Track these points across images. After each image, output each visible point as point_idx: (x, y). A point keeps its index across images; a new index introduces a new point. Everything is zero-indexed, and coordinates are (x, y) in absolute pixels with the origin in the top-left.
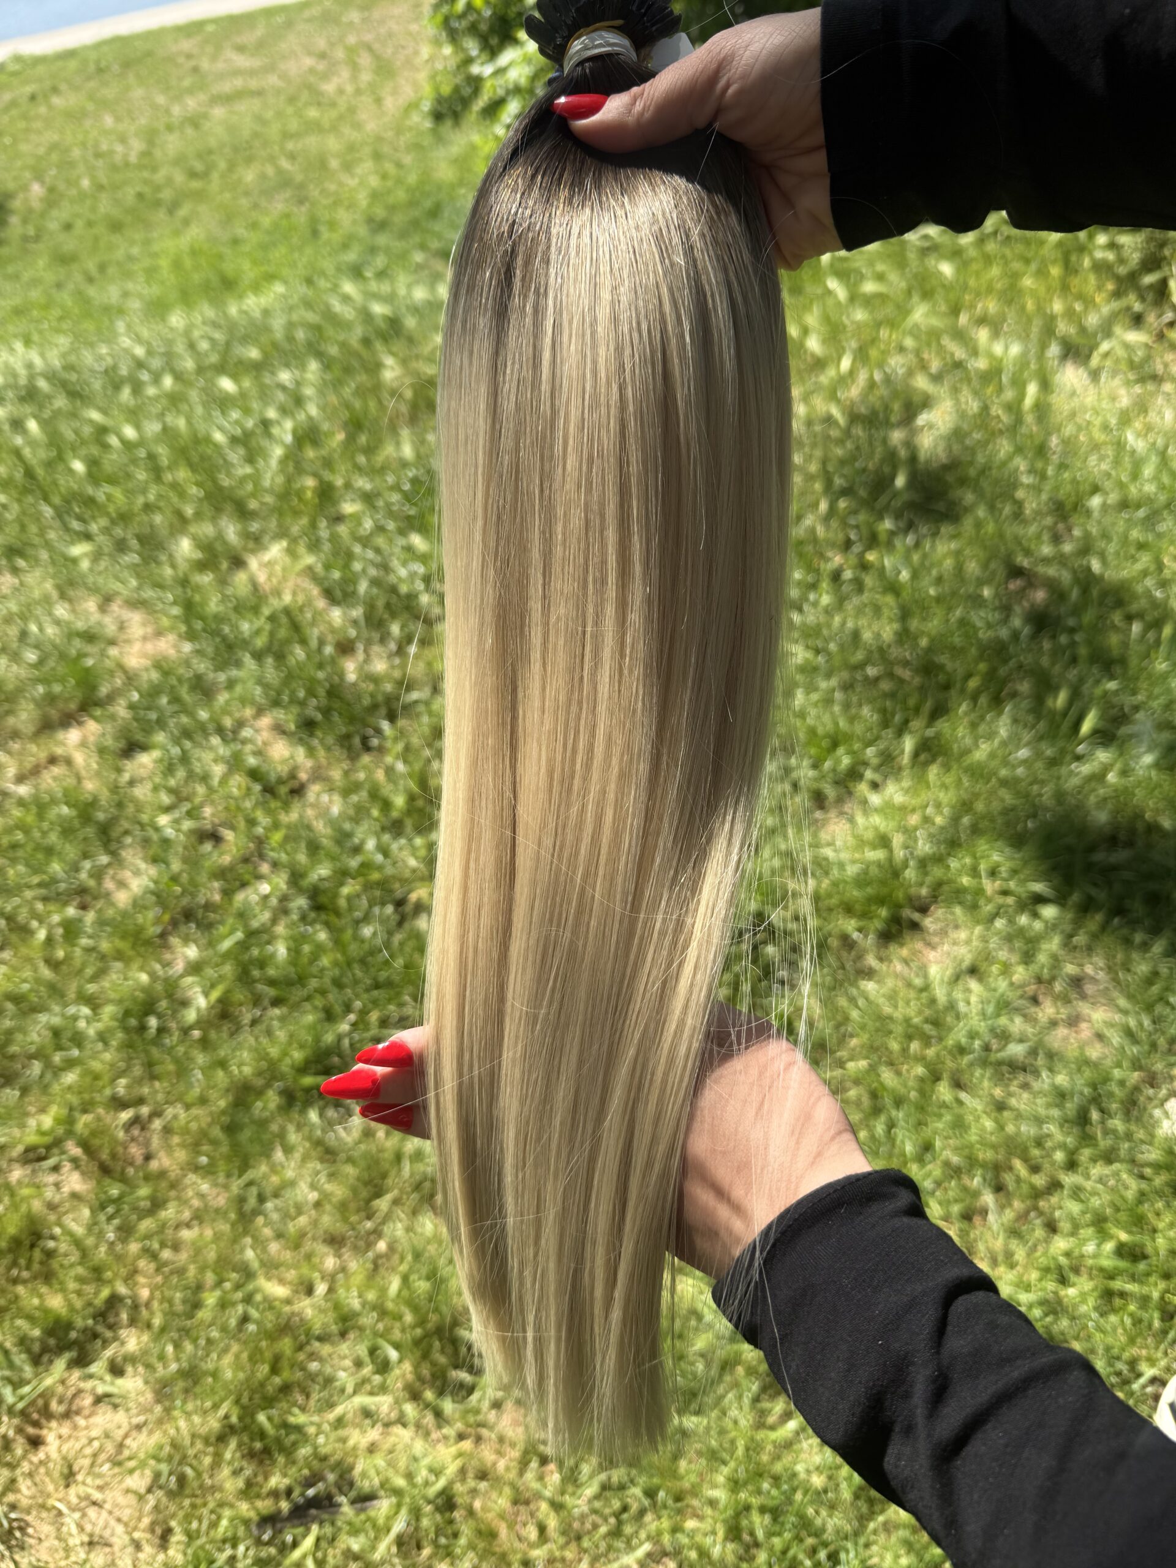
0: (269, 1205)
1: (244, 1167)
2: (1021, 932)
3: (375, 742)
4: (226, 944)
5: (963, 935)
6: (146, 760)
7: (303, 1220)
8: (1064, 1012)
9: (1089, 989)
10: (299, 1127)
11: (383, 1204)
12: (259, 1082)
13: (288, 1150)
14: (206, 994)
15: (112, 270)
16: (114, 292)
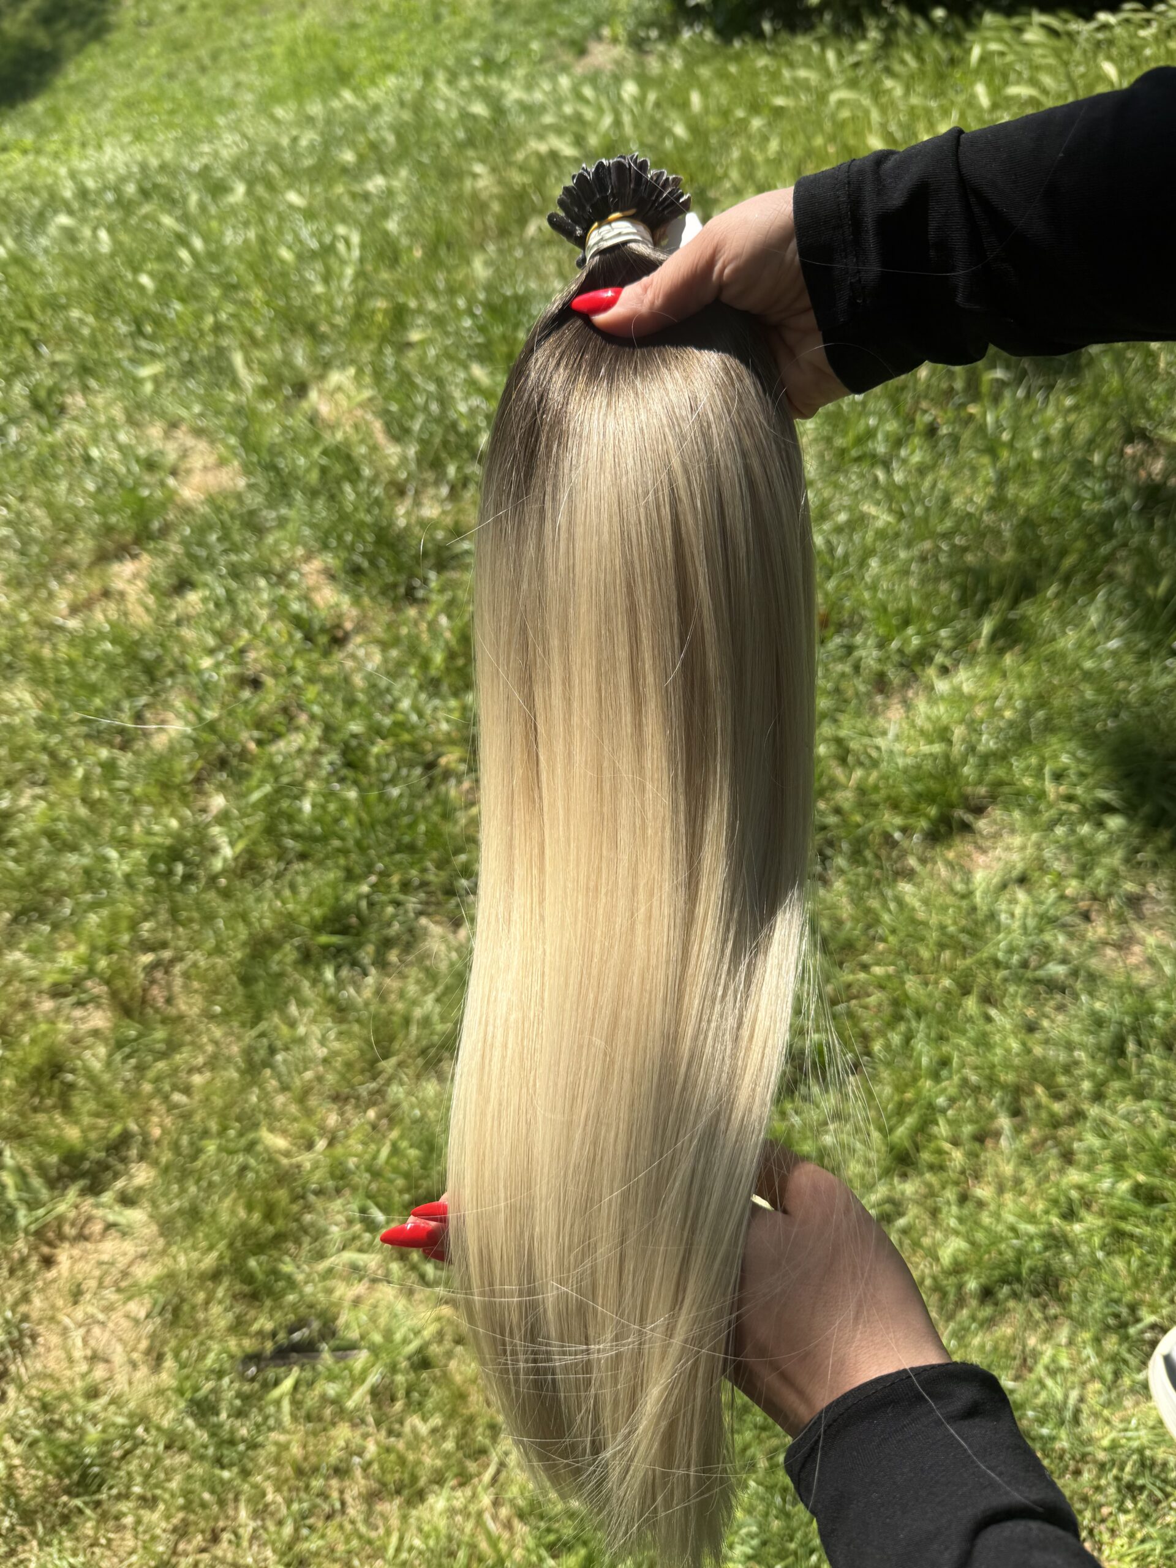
0: (279, 1057)
1: (257, 1018)
2: (1081, 843)
3: (420, 594)
4: (256, 796)
5: (1017, 841)
6: (194, 599)
7: (309, 1075)
8: (1117, 932)
9: (1147, 908)
10: (314, 982)
11: (388, 1065)
12: (277, 935)
13: (302, 1003)
14: (232, 844)
15: (225, 58)
16: (226, 83)
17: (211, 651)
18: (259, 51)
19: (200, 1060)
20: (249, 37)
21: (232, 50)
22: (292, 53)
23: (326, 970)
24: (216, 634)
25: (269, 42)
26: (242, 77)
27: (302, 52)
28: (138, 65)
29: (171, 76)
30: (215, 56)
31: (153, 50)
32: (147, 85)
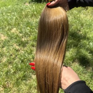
4: (14, 66)
6: (5, 48)
7: (24, 91)
14: (13, 70)
17: (7, 53)
19: (13, 91)
23: (24, 81)
24: (8, 51)
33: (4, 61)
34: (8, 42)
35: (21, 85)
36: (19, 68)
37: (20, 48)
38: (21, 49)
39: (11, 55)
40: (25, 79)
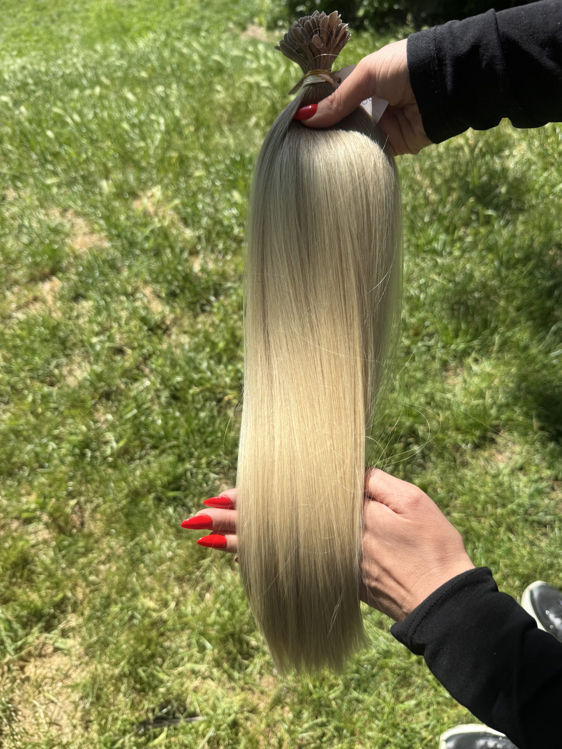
0: (146, 557)
1: (134, 535)
3: (207, 308)
4: (128, 416)
6: (86, 305)
7: (164, 567)
10: (163, 516)
11: (205, 562)
12: (142, 490)
13: (157, 528)
14: (117, 442)
15: (64, 16)
16: (65, 30)
17: (97, 334)
18: (82, 14)
19: (103, 557)
20: (77, 7)
21: (68, 13)
22: (99, 17)
23: (171, 510)
24: (99, 324)
25: (87, 10)
26: (73, 26)
27: (105, 16)
28: (19, 16)
29: (37, 23)
30: (59, 15)
31: (27, 9)
32: (23, 26)
33: (72, 382)
34: (107, 269)
35: (152, 530)
36: (152, 432)
37: (172, 316)
38: (175, 321)
39: (120, 351)
40: (175, 498)
